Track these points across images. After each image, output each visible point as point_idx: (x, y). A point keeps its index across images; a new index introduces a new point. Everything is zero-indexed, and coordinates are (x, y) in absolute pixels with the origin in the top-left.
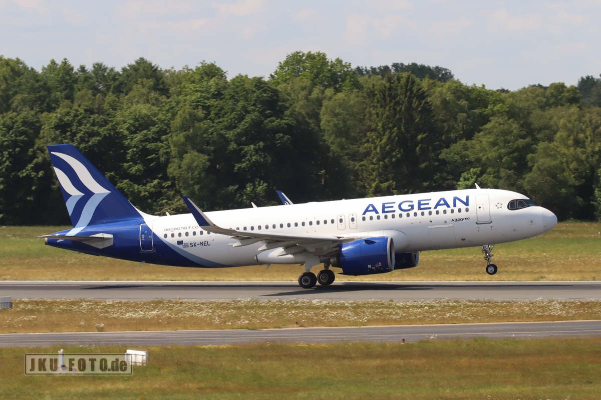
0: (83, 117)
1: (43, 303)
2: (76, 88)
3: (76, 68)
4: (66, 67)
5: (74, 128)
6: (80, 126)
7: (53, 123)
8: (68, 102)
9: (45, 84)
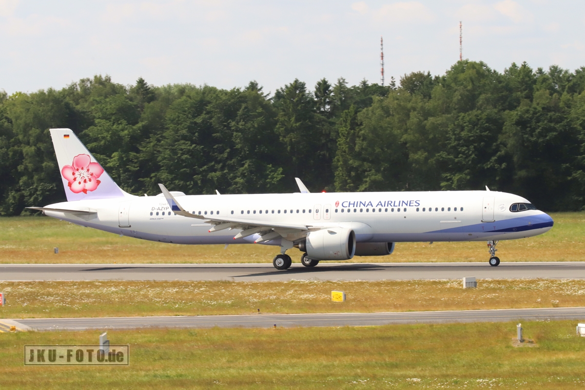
0: (541, 115)
1: (505, 282)
2: (535, 88)
3: (535, 71)
4: (525, 69)
5: (533, 124)
6: (539, 122)
7: (514, 120)
8: (527, 101)
9: (507, 85)
